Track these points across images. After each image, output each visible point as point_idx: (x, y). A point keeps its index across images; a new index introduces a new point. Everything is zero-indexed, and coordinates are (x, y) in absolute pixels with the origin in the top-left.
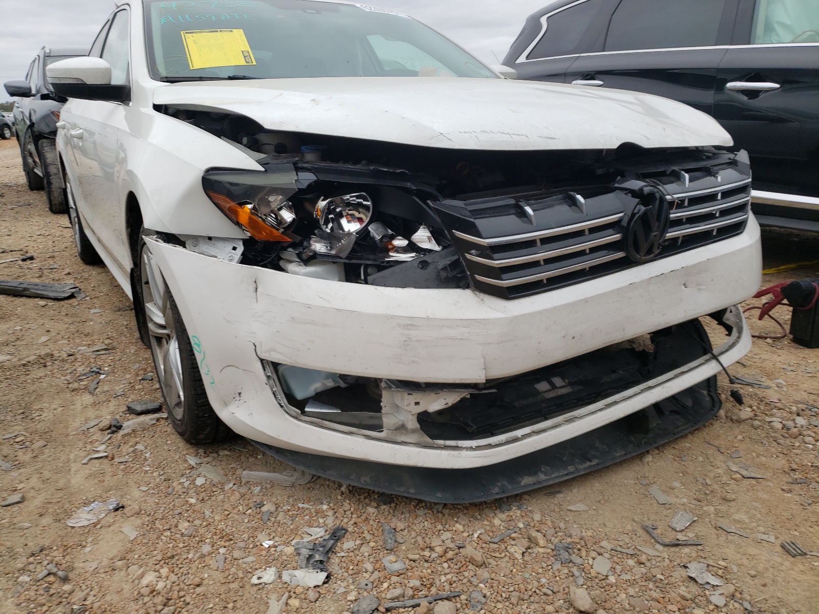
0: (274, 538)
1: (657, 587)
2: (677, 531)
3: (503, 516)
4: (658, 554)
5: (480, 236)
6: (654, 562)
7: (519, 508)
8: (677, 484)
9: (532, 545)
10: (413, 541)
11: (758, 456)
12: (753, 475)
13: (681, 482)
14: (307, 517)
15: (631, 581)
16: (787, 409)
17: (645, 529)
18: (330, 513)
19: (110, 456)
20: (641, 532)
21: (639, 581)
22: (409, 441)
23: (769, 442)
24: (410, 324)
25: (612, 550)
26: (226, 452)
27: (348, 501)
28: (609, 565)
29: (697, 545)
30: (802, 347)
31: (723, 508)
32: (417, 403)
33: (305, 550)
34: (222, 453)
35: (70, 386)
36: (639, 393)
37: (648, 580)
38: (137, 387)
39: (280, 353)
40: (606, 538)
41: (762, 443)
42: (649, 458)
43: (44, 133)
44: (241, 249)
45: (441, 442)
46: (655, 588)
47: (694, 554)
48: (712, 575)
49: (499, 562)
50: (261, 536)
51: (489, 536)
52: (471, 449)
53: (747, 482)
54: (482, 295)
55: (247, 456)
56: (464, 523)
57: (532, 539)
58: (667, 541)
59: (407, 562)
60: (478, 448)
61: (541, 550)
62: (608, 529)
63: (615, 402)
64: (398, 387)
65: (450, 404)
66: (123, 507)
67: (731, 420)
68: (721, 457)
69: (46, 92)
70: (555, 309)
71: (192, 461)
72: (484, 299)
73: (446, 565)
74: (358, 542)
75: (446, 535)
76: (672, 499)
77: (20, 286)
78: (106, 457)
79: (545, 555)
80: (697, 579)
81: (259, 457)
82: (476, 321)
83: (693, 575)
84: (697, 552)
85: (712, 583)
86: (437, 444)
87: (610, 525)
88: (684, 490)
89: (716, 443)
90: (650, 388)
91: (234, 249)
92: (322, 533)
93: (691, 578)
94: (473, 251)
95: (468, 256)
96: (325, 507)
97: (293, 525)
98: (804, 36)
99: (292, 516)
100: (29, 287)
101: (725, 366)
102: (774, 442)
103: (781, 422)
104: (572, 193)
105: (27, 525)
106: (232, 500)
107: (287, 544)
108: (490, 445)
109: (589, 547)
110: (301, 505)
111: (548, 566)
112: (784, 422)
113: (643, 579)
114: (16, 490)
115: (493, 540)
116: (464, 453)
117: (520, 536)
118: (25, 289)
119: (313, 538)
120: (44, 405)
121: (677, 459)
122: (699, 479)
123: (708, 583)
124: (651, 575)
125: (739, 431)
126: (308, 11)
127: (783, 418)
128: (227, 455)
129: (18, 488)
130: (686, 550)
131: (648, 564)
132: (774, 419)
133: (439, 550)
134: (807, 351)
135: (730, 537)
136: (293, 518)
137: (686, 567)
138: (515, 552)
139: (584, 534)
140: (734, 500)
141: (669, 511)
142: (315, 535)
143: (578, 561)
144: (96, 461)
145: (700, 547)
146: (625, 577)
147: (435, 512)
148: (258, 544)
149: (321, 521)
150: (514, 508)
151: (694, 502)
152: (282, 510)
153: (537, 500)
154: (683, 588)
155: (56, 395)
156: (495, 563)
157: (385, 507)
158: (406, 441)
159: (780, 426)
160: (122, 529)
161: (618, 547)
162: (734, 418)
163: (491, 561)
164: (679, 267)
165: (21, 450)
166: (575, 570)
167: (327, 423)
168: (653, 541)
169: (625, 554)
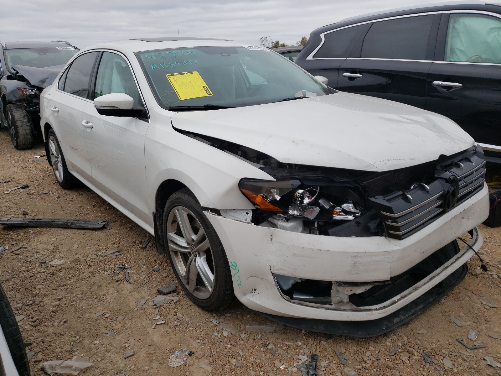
0: (283, 363)
1: (476, 371)
2: (473, 341)
3: (390, 340)
4: (470, 354)
5: (393, 213)
6: (470, 359)
7: (395, 335)
8: (462, 314)
9: (411, 355)
10: (353, 358)
11: (493, 295)
12: (495, 306)
13: (463, 313)
14: (293, 350)
15: (464, 370)
16: (496, 267)
17: (458, 341)
18: (305, 346)
19: (167, 322)
20: (457, 343)
21: (467, 369)
22: (347, 308)
23: (495, 286)
24: (357, 255)
25: (448, 354)
26: (229, 315)
27: (310, 339)
28: (451, 363)
29: (485, 347)
30: (489, 227)
31: (488, 325)
32: (351, 290)
33: (303, 369)
34: (226, 315)
35: (114, 278)
36: (442, 271)
37: (470, 368)
38: (154, 276)
39: (285, 271)
40: (443, 348)
41: (491, 287)
42: (443, 301)
43: (13, 101)
44: (251, 214)
45: (362, 308)
46: (475, 372)
47: (485, 352)
48: (497, 362)
49: (400, 366)
50: (277, 363)
51: (388, 352)
52: (376, 310)
53: (492, 310)
54: (390, 239)
55: (241, 316)
56: (373, 346)
57: (410, 352)
58: (470, 346)
59: (356, 370)
60: (380, 309)
61: (416, 357)
62: (441, 342)
63: (433, 277)
64: (345, 285)
65: (367, 289)
66: (193, 353)
67: (472, 274)
68: (475, 297)
69: (9, 74)
70: (419, 242)
71: (215, 322)
72: (391, 241)
73: (375, 370)
74: (327, 362)
75: (368, 354)
76: (463, 324)
77: (69, 222)
78: (165, 323)
79: (419, 360)
80: (492, 365)
81: (248, 316)
82: (388, 252)
83: (490, 364)
84: (486, 351)
85: (499, 366)
86: (360, 309)
87: (441, 340)
88: (466, 317)
89: (470, 288)
90: (447, 268)
91: (247, 213)
92: (306, 359)
93: (489, 365)
94: (390, 220)
95: (387, 222)
96: (300, 343)
97: (289, 355)
98: (473, 58)
99: (285, 350)
100: (75, 222)
101: (476, 252)
102: (497, 286)
103: (497, 275)
104: (423, 184)
105: (147, 368)
106: (250, 344)
107: (292, 366)
108: (384, 306)
109: (438, 354)
110: (287, 343)
111: (424, 366)
112: (498, 274)
113: (469, 368)
114: (126, 348)
115: (391, 354)
116: (374, 312)
117: (402, 350)
118: (72, 224)
119: (303, 361)
120: (105, 291)
121: (456, 300)
122: (471, 310)
123: (497, 367)
124: (471, 366)
125: (478, 280)
126: (224, 54)
127: (497, 272)
128: (230, 316)
129: (127, 346)
130: (481, 351)
131: (468, 360)
132: (493, 273)
133: (369, 362)
134: (492, 229)
135: (497, 341)
136: (286, 351)
137: (484, 360)
138: (405, 360)
139: (432, 346)
140: (491, 321)
141: (465, 330)
142: (303, 359)
143: (436, 362)
144: (160, 326)
145: (486, 348)
146: (461, 368)
147: (356, 341)
148: (278, 368)
149: (302, 351)
150: (392, 335)
151: (473, 324)
152: (278, 347)
153: (401, 329)
154: (487, 371)
155: (108, 285)
156: (397, 367)
157: (330, 340)
158: (346, 309)
159: (497, 277)
160: (201, 366)
161: (451, 352)
162: (473, 273)
163: (396, 366)
164: (462, 211)
165: (112, 322)
166: (436, 366)
167: (304, 302)
168: (464, 347)
169: (455, 356)
